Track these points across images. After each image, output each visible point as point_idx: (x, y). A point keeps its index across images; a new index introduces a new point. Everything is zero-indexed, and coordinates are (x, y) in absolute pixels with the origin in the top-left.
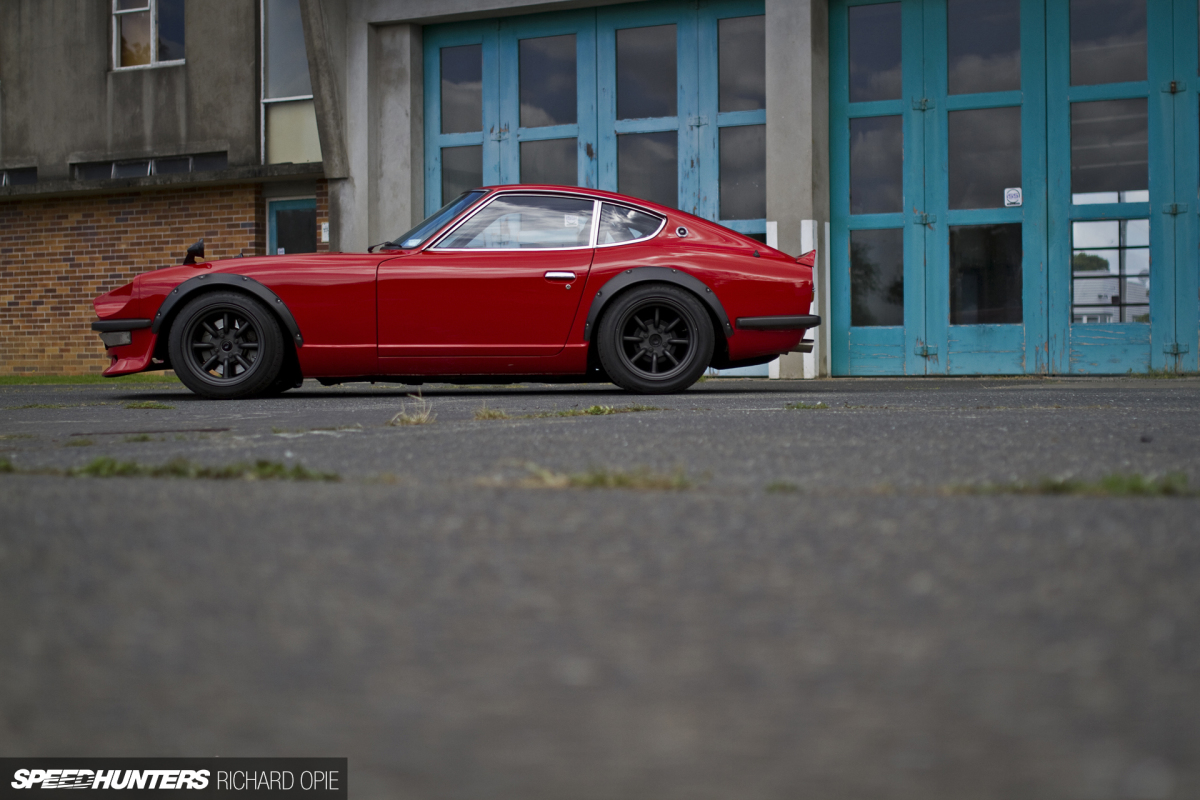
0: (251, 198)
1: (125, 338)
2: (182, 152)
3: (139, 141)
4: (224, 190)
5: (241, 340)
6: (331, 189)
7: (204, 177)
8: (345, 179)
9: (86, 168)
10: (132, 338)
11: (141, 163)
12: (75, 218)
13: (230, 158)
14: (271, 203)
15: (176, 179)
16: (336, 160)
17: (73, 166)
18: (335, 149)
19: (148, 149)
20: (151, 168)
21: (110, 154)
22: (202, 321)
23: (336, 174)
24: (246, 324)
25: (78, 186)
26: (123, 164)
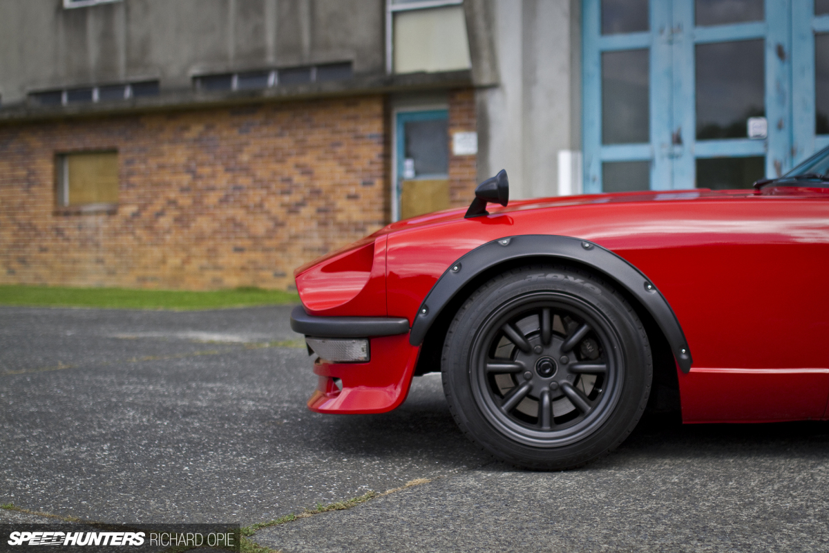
0: (377, 108)
1: (358, 351)
2: (306, 61)
3: (261, 52)
4: (350, 99)
5: (573, 359)
6: (479, 97)
7: (331, 86)
8: (494, 86)
9: (209, 80)
10: (370, 350)
11: (263, 73)
12: (196, 130)
13: (357, 67)
14: (399, 115)
15: (302, 90)
16: (485, 65)
17: (195, 78)
18: (485, 53)
19: (271, 59)
20: (272, 79)
21: (232, 65)
22: (504, 325)
23: (486, 80)
24: (584, 329)
25: (202, 97)
26: (245, 75)
